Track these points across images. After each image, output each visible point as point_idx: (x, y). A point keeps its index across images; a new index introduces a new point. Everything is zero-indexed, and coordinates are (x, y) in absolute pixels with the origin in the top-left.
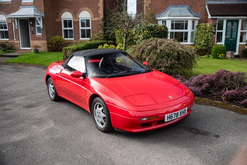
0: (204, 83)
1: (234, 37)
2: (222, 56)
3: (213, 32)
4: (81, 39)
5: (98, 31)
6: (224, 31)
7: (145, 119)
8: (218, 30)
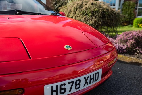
0: (130, 40)
3: (135, 8)
8: (139, 6)
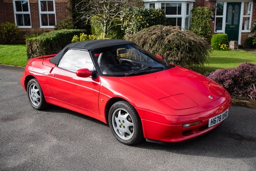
0: (227, 80)
1: (235, 23)
2: (224, 47)
3: (211, 17)
4: (42, 27)
5: (66, 16)
6: (224, 16)
7: (187, 125)
8: (217, 15)
